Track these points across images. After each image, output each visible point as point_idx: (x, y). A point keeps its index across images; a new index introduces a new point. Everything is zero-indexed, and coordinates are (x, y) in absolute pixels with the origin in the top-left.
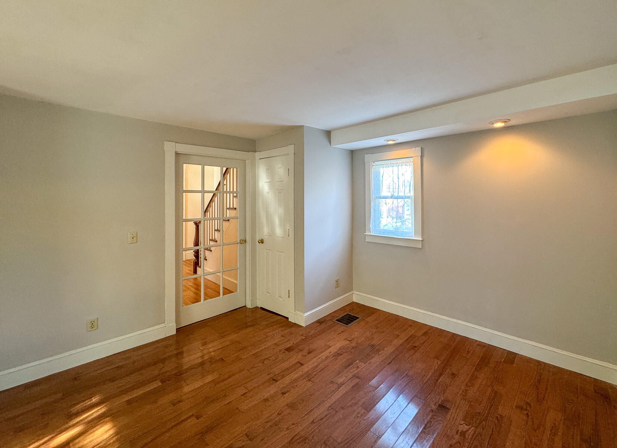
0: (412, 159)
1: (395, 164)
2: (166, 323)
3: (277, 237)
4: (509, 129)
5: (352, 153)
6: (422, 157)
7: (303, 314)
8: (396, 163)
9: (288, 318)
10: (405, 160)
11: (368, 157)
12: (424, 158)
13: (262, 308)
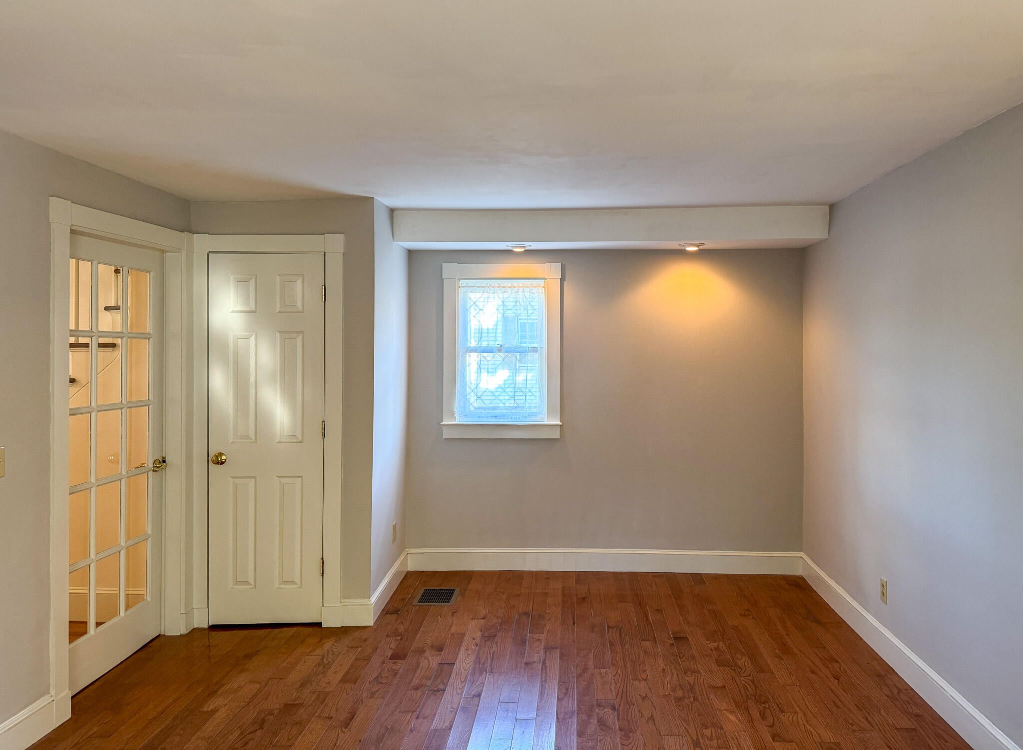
0: (541, 282)
1: (509, 287)
2: (52, 692)
3: (279, 442)
4: (706, 255)
5: (411, 254)
6: (562, 280)
7: (366, 600)
8: (510, 285)
9: (319, 625)
10: (529, 283)
11: (449, 269)
12: (565, 282)
13: (214, 628)
